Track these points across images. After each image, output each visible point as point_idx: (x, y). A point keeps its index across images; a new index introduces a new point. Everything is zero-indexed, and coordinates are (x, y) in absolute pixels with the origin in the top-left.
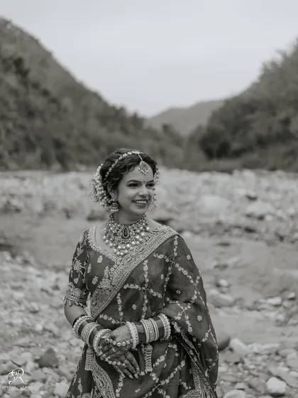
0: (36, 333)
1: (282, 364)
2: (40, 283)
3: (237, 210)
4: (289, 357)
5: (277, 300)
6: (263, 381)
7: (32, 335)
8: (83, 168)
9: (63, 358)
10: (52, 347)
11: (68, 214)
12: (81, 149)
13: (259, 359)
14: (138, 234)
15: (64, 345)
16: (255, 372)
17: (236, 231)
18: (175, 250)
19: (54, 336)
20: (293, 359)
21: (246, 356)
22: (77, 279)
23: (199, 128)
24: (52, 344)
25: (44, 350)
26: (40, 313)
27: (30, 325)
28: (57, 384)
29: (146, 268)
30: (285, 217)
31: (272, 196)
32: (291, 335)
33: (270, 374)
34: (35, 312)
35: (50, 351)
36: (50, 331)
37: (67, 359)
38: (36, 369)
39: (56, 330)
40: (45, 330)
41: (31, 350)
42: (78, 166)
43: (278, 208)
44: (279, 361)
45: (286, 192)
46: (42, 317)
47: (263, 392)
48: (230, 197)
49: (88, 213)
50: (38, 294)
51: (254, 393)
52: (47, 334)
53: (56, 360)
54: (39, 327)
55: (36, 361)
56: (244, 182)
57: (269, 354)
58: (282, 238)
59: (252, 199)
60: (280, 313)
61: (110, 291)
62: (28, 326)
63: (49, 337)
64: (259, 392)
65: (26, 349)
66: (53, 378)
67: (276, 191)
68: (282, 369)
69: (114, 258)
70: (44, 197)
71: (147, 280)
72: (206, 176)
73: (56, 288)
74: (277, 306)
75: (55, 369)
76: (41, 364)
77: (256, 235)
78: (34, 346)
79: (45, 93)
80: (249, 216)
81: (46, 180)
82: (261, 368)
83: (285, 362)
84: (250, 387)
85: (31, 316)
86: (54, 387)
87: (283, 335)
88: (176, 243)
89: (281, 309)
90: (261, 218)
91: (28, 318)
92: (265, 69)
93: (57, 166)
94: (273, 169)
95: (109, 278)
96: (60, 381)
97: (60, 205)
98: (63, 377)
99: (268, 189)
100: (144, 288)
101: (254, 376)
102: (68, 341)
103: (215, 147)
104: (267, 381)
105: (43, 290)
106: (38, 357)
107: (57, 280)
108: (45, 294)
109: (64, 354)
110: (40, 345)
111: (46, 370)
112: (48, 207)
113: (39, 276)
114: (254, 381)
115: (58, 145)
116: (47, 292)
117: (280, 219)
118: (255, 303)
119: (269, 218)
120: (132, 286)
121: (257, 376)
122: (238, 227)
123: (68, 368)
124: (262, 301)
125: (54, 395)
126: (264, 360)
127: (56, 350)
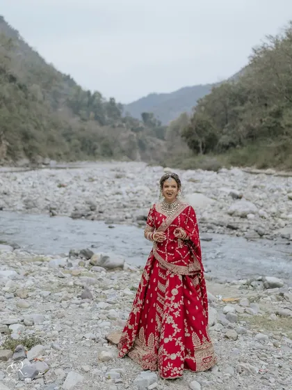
18: (189, 211)
23: (184, 116)
29: (179, 219)
45: (272, 191)
53: (92, 296)
55: (79, 297)
58: (261, 235)
61: (165, 227)
71: (180, 224)
77: (236, 232)
80: (232, 214)
90: (244, 216)
100: (178, 226)
103: (201, 140)
115: (26, 137)
119: (250, 216)
120: (173, 225)
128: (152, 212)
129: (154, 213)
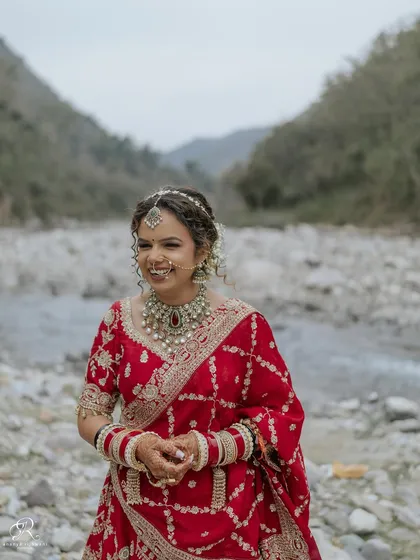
0: (20, 459)
1: (367, 490)
2: (20, 387)
3: (294, 280)
4: (377, 481)
5: (353, 404)
6: (344, 514)
7: (14, 462)
8: (73, 223)
9: (61, 492)
10: (45, 478)
11: (54, 289)
12: (69, 197)
13: (336, 484)
14: (194, 320)
15: (62, 474)
16: (331, 503)
17: (293, 310)
18: (253, 336)
19: (47, 462)
20: (383, 483)
21: (319, 482)
22: (104, 380)
23: (237, 167)
24: (44, 474)
25: (32, 483)
26: (24, 431)
27: (11, 448)
28: (56, 530)
29: (213, 369)
30: (360, 290)
31: (341, 260)
32: (377, 451)
33: (353, 505)
34: (16, 429)
35: (43, 484)
36: (40, 455)
37: (67, 494)
38: (23, 509)
39: (48, 453)
40: (32, 454)
41: (15, 482)
42: (66, 221)
43: (350, 277)
44: (363, 487)
45: (359, 255)
46: (27, 435)
47: (345, 529)
48: (284, 262)
49: (82, 287)
50: (18, 404)
51: (333, 532)
52: (36, 460)
53: (52, 496)
54: (23, 450)
55: (23, 498)
56: (301, 241)
57: (350, 478)
58: (355, 319)
59: (313, 265)
60: (360, 421)
61: (157, 403)
62: (7, 449)
63: (40, 463)
64: (339, 530)
65: (7, 481)
66: (49, 522)
67: (346, 254)
68: (369, 498)
69: (164, 356)
70: (18, 265)
71: (216, 387)
72: (248, 234)
73: (44, 394)
74: (353, 411)
75: (52, 509)
76: (30, 501)
77: (319, 315)
78: (17, 478)
79: (16, 117)
80: (311, 288)
81: (21, 242)
82: (339, 497)
83: (371, 487)
84: (327, 523)
85: (11, 435)
86: (51, 535)
87: (366, 450)
88: (254, 326)
89: (359, 415)
90: (327, 291)
91: (7, 437)
92: (329, 83)
93: (35, 222)
94: (341, 223)
95: (156, 384)
96: (59, 526)
97: (42, 277)
98: (64, 520)
99: (335, 252)
100: (211, 399)
101: (331, 508)
102: (67, 469)
103: (259, 193)
104: (349, 514)
105: (25, 397)
106: (24, 493)
107: (45, 383)
108: (28, 404)
109: (62, 487)
110: (26, 476)
111: (38, 510)
112: (25, 281)
113: (18, 378)
114: (332, 516)
115: (36, 191)
116: (31, 400)
117: (353, 292)
118: (325, 407)
119: (337, 291)
120: (192, 397)
121: (335, 508)
122: (296, 303)
123: (70, 506)
124: (333, 403)
125: (52, 546)
126: (343, 487)
127: (50, 481)
128: (108, 337)
129: (116, 340)
